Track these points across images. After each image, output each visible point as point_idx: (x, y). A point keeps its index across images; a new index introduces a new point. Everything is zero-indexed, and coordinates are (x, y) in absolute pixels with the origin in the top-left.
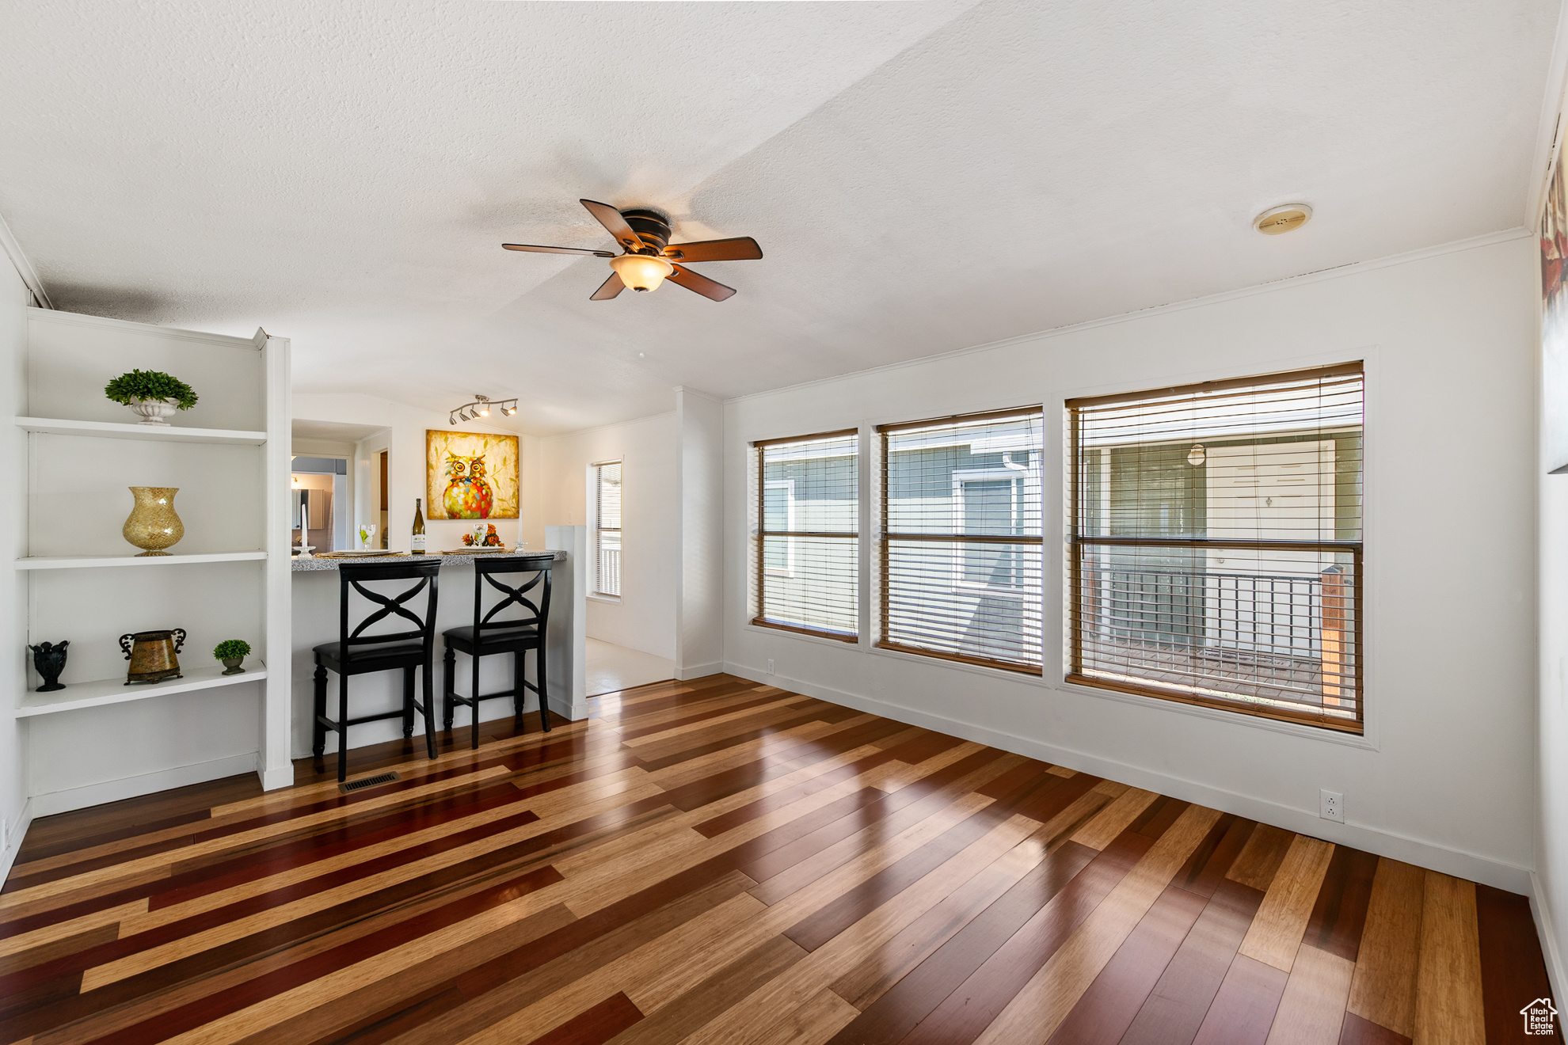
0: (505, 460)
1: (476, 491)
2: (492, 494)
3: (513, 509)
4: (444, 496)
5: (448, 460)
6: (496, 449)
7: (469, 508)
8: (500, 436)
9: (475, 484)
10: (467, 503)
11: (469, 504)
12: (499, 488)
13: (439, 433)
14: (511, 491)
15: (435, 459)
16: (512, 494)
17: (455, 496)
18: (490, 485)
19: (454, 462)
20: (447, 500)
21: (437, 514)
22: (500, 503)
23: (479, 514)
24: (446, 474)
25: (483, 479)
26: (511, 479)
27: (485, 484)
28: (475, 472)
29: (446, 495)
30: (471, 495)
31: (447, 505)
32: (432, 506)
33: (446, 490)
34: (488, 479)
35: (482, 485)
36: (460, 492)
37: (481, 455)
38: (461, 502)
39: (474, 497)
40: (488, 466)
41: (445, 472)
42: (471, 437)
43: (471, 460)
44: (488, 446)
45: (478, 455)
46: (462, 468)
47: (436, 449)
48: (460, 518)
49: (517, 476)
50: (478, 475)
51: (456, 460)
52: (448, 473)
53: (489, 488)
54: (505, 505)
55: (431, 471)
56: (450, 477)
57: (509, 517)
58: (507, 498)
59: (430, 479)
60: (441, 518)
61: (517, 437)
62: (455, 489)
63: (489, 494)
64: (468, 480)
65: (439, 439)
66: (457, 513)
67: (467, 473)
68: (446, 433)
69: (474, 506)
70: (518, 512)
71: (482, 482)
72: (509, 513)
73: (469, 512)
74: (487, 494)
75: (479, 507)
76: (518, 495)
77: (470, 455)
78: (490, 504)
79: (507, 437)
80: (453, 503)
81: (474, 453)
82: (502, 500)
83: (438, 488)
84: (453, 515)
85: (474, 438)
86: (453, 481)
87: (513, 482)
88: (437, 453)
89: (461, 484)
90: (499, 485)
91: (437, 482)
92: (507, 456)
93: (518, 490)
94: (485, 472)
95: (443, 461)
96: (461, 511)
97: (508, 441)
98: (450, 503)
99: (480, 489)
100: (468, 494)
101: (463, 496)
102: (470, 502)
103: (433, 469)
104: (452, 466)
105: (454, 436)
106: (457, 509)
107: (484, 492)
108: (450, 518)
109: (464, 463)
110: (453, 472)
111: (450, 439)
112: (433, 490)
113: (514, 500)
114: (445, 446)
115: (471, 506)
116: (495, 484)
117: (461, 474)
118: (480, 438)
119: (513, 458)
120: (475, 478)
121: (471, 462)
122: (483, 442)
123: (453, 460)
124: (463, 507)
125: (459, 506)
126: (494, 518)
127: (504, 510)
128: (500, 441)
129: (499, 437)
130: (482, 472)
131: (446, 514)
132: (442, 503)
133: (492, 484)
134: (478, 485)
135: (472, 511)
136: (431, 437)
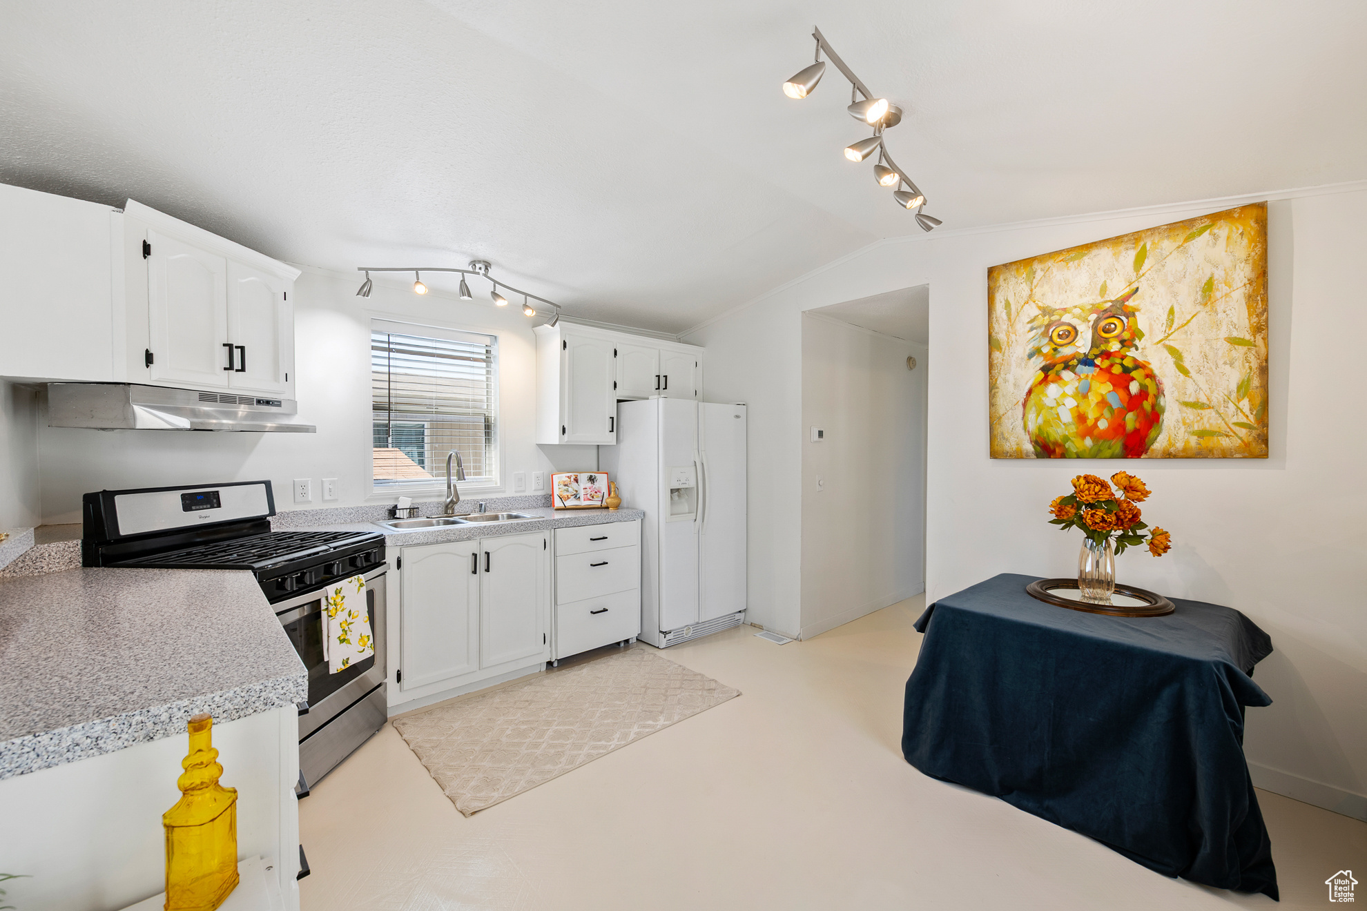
0: (1208, 288)
1: (1111, 388)
2: (1160, 392)
3: (1243, 432)
4: (1024, 405)
5: (1035, 324)
6: (1175, 264)
7: (1089, 432)
8: (1191, 222)
9: (1108, 370)
10: (1081, 418)
11: (1090, 422)
12: (1185, 371)
13: (1014, 267)
14: (1234, 377)
15: (1005, 327)
16: (1234, 387)
17: (1053, 404)
18: (1155, 367)
19: (1048, 326)
20: (1031, 416)
21: (1010, 446)
22: (1190, 414)
23: (1117, 446)
24: (1031, 356)
25: (1132, 353)
26: (1234, 341)
27: (1138, 366)
28: (1107, 341)
29: (1029, 404)
30: (1093, 399)
31: (1032, 427)
32: (998, 430)
33: (1030, 392)
34: (1150, 352)
35: (1126, 370)
36: (1064, 395)
37: (1127, 291)
38: (1067, 416)
39: (1103, 403)
40: (1149, 318)
41: (1028, 352)
42: (1095, 252)
43: (1095, 309)
44: (1147, 264)
45: (1117, 289)
46: (1071, 334)
47: (1008, 305)
48: (1063, 456)
49: (1261, 328)
50: (1114, 346)
51: (1054, 318)
52: (1037, 352)
53: (1150, 376)
54: (1209, 420)
55: (996, 354)
56: (1039, 362)
57: (1225, 455)
58: (1217, 397)
59: (995, 372)
60: (1019, 455)
61: (1262, 207)
62: (1053, 389)
63: (1152, 390)
64: (1087, 361)
65: (1012, 281)
66: (1056, 444)
67: (1083, 345)
68: (1028, 262)
69: (1103, 425)
70: (1265, 440)
71: (1127, 362)
72: (1225, 442)
73: (1088, 442)
74: (1143, 394)
75: (1118, 427)
76: (1265, 387)
77: (1092, 298)
78: (1154, 418)
79: (1215, 218)
80: (1047, 422)
81: (1103, 290)
82: (1196, 405)
83: (1010, 387)
84: (1047, 449)
85: (1105, 253)
86: (1046, 369)
87: (1242, 350)
88: (1009, 315)
89: (1067, 375)
90: (1187, 364)
91: (1010, 377)
92: (1219, 274)
93: (1264, 370)
94: (1136, 334)
95: (1022, 326)
96: (1066, 439)
97: (1223, 230)
98: (1040, 420)
99: (1122, 381)
100: (1085, 396)
101: (1071, 403)
102: (1091, 415)
103: (999, 349)
104: (1045, 334)
105: (1050, 263)
106: (1055, 433)
107: (1134, 388)
108: (1039, 456)
109: (1075, 322)
110: (1045, 350)
111: (1039, 274)
112: (999, 395)
113: (1245, 404)
114: (1026, 292)
115: (1095, 425)
116: (1171, 360)
117: (1067, 351)
118: (1122, 247)
119: (1243, 273)
120: (1107, 355)
121: (1093, 317)
122: (1129, 256)
123: (1046, 320)
124: (1073, 429)
125: (1063, 427)
126: (1168, 455)
127: (1201, 434)
128: (1188, 239)
129: (1186, 228)
130: (1126, 335)
131: (1029, 447)
132: (1020, 423)
133: (1159, 363)
134: (1117, 370)
135: (1099, 437)
136: (996, 280)
